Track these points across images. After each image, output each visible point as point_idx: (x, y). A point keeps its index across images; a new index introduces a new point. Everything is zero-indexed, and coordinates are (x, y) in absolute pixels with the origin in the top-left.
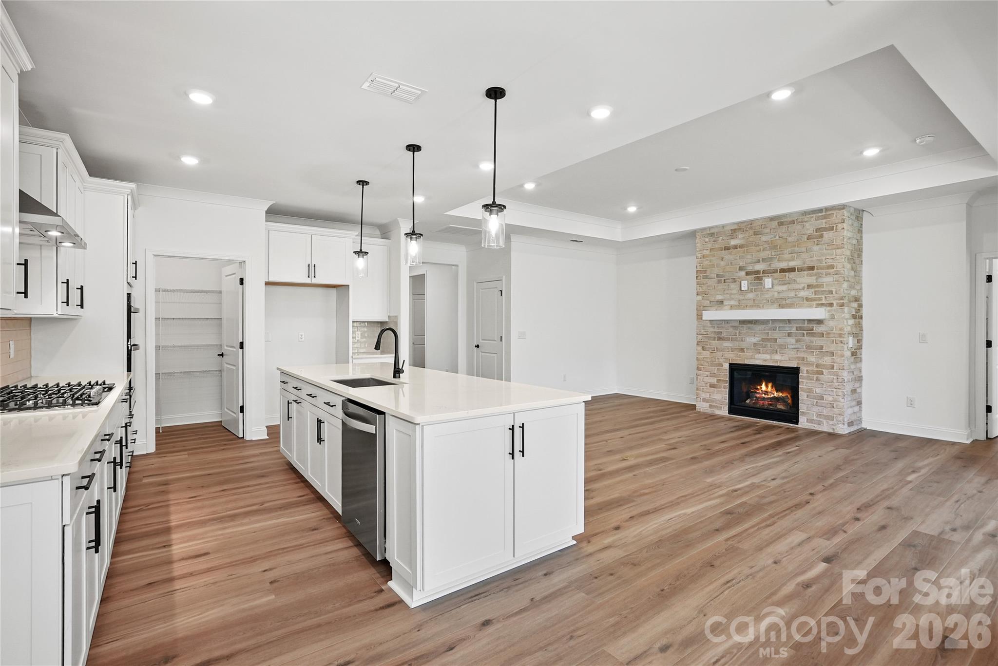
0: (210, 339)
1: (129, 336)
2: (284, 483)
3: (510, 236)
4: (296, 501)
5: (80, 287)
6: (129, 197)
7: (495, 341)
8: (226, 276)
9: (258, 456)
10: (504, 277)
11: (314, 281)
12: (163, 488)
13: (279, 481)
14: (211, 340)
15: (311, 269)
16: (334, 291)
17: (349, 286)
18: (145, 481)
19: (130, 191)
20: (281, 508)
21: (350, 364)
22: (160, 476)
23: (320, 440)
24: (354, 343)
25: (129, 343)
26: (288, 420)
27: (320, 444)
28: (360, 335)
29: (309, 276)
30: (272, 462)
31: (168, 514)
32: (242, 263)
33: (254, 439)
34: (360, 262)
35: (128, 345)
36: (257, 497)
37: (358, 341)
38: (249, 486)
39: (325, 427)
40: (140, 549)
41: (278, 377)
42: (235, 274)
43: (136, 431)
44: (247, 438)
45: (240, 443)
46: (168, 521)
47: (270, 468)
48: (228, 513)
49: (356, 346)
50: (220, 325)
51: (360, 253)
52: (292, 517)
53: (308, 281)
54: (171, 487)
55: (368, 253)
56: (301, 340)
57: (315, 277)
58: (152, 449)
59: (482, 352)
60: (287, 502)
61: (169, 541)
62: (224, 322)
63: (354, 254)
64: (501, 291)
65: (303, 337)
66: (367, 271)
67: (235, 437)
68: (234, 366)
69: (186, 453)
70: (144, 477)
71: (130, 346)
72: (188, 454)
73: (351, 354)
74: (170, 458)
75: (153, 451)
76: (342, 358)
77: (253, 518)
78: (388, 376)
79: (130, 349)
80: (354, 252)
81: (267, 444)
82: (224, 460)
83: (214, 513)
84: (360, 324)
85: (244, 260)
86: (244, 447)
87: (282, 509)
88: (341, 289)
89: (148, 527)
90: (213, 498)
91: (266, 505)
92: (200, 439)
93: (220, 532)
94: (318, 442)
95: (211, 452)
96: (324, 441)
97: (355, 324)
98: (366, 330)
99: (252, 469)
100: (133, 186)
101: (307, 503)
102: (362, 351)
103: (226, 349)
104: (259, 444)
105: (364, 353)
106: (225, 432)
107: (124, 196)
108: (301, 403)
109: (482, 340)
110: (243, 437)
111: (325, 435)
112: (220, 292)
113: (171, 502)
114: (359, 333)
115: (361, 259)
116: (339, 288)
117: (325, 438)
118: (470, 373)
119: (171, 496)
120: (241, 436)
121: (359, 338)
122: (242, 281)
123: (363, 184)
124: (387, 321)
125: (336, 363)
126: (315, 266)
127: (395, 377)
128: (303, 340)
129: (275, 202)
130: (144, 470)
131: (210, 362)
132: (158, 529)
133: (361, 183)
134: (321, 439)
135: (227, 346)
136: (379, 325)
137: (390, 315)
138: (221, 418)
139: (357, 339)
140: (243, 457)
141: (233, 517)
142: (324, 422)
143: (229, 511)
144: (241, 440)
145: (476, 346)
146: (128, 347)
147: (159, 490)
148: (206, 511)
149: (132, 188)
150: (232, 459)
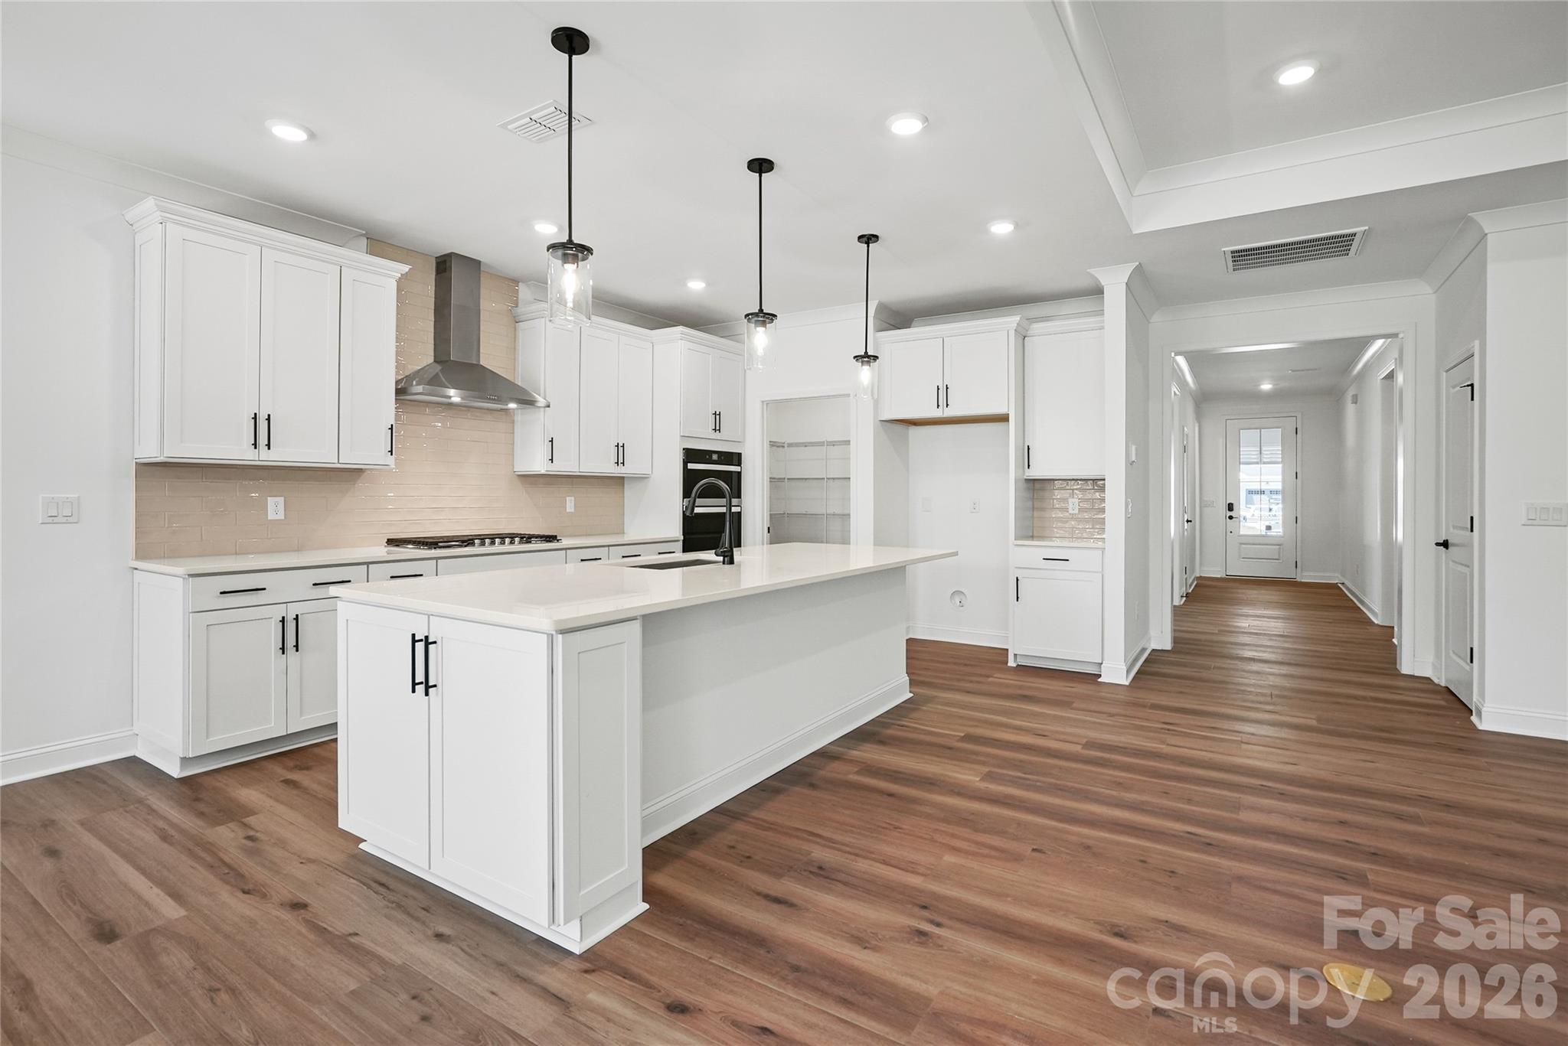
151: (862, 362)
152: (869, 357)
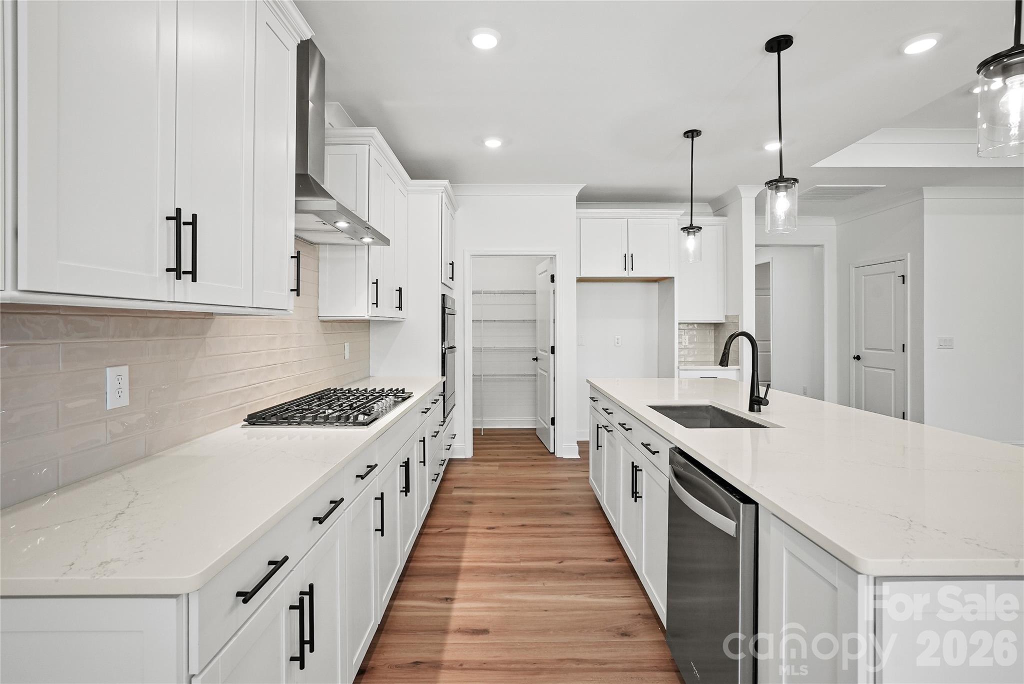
0: (524, 342)
1: (443, 339)
2: (591, 530)
3: (922, 189)
4: (602, 567)
5: (398, 289)
6: (443, 194)
7: (891, 350)
8: (540, 274)
9: (566, 481)
10: (909, 254)
11: (632, 274)
12: (466, 507)
13: (586, 526)
14: (526, 343)
15: (628, 260)
16: (655, 286)
17: (674, 278)
18: (456, 493)
19: (443, 188)
20: (583, 574)
21: (676, 379)
22: (470, 490)
23: (635, 495)
24: (680, 349)
25: (443, 346)
26: (598, 449)
27: (636, 501)
28: (687, 339)
29: (625, 269)
30: (579, 493)
31: (461, 547)
32: (553, 258)
33: (565, 457)
34: (691, 242)
35: (442, 348)
36: (556, 546)
37: (685, 348)
38: (550, 526)
39: (643, 477)
40: (425, 595)
41: (588, 393)
42: (546, 271)
43: (455, 435)
44: (558, 455)
45: (549, 460)
46: (458, 559)
47: (577, 502)
48: (522, 564)
49: (682, 353)
50: (535, 327)
51: (691, 229)
52: (596, 596)
53: (624, 274)
54: (476, 508)
55: (701, 228)
56: (617, 344)
57: (632, 269)
58: (469, 454)
59: (865, 366)
60: (591, 567)
61: (453, 591)
62: (538, 324)
63: (682, 231)
64: (903, 276)
65: (620, 341)
66: (699, 252)
67: (546, 450)
68: (546, 372)
69: (498, 464)
70: (455, 488)
71: (444, 349)
72: (499, 466)
73: (676, 364)
74: (485, 468)
75: (470, 457)
76: (666, 371)
77: (550, 584)
78: (740, 406)
79: (444, 352)
80: (682, 229)
81: (577, 465)
82: (530, 481)
83: (508, 560)
84: (688, 326)
85: (554, 254)
86: (555, 466)
87: (584, 577)
88: (664, 282)
89: (441, 561)
90: (511, 535)
91: (565, 564)
92: (513, 448)
93: (508, 596)
94: (633, 497)
95: (521, 467)
96: (641, 497)
97: (682, 326)
98: (695, 333)
99: (558, 500)
100: (446, 182)
101: (616, 575)
102: (690, 359)
103: (540, 354)
104: (569, 465)
105: (693, 362)
106: (536, 443)
107: (439, 194)
108: (612, 431)
109: (866, 349)
110: (554, 453)
111: (643, 488)
112: (534, 293)
113: (470, 530)
114: (687, 337)
115: (691, 237)
116: (662, 283)
117: (642, 493)
118: (845, 400)
119: (472, 521)
120: (552, 451)
121: (687, 344)
122: (553, 277)
123: (693, 134)
124: (724, 321)
125: (658, 377)
126: (632, 256)
127: (751, 409)
128: (620, 344)
129: (585, 185)
130: (457, 479)
131: (524, 366)
132: (447, 568)
133: (690, 134)
134: (636, 493)
135: (541, 350)
136: (713, 328)
137: (728, 315)
138: (536, 425)
139: (684, 344)
140: (551, 481)
141: (526, 574)
142: (641, 470)
143: (524, 561)
144: (551, 457)
145: (854, 358)
146: (442, 350)
147: (463, 509)
148: (500, 553)
149: (445, 186)
150: (538, 480)
151: (688, 233)
152: (694, 228)
